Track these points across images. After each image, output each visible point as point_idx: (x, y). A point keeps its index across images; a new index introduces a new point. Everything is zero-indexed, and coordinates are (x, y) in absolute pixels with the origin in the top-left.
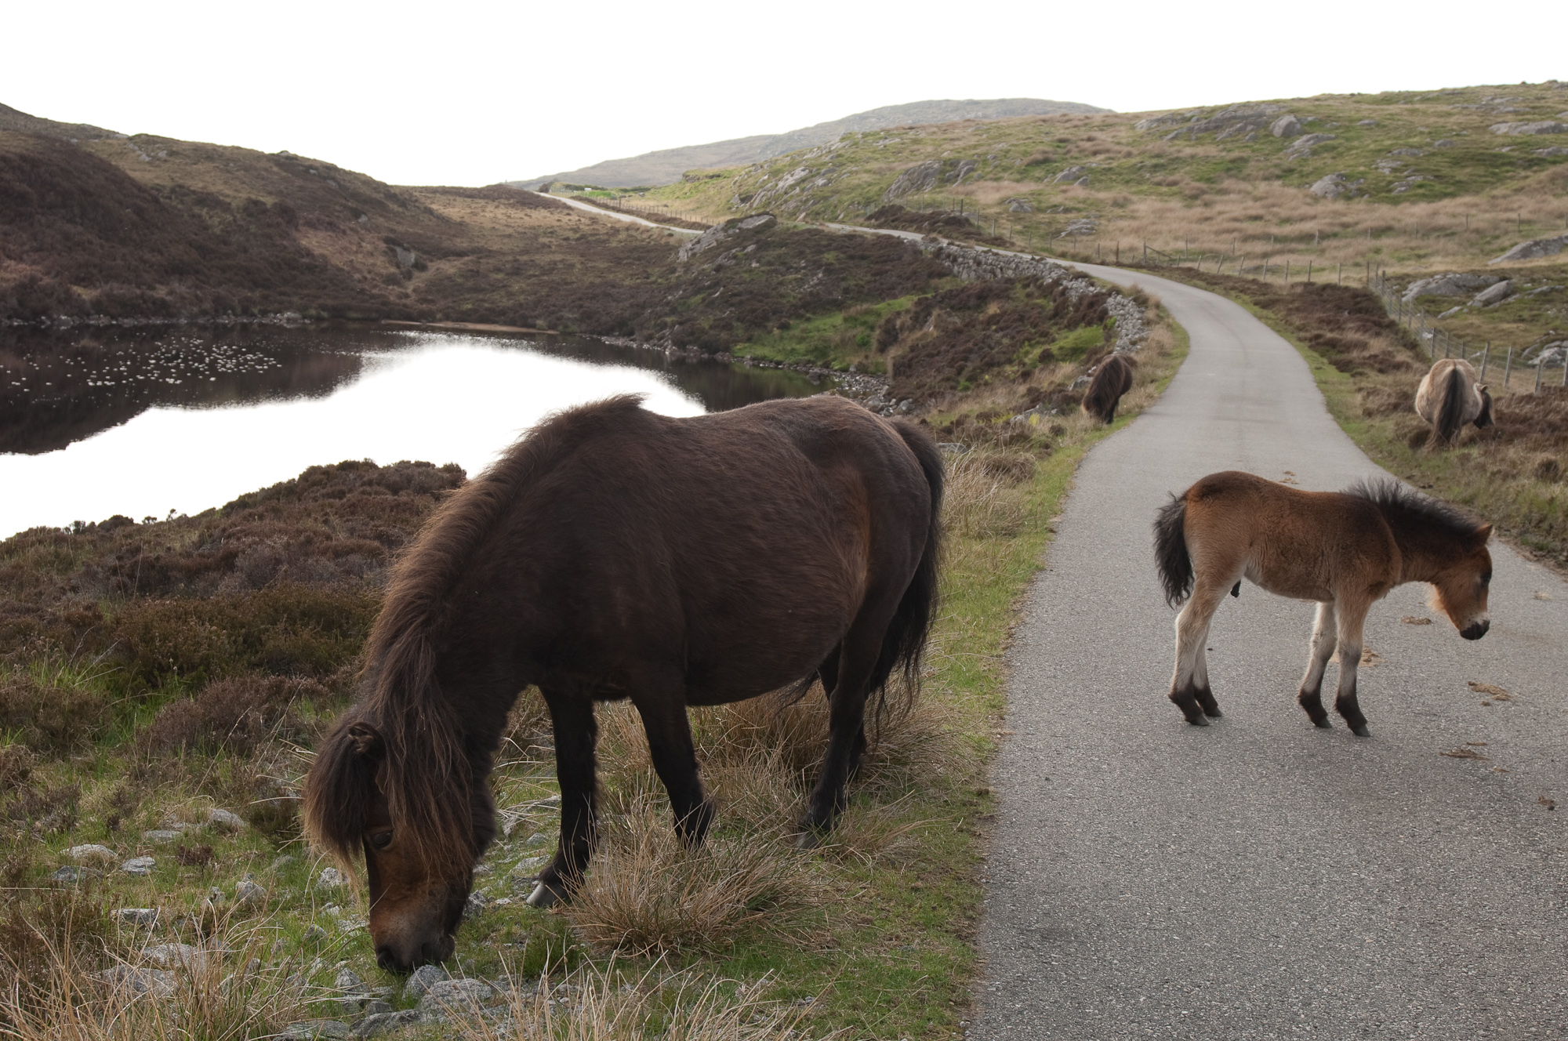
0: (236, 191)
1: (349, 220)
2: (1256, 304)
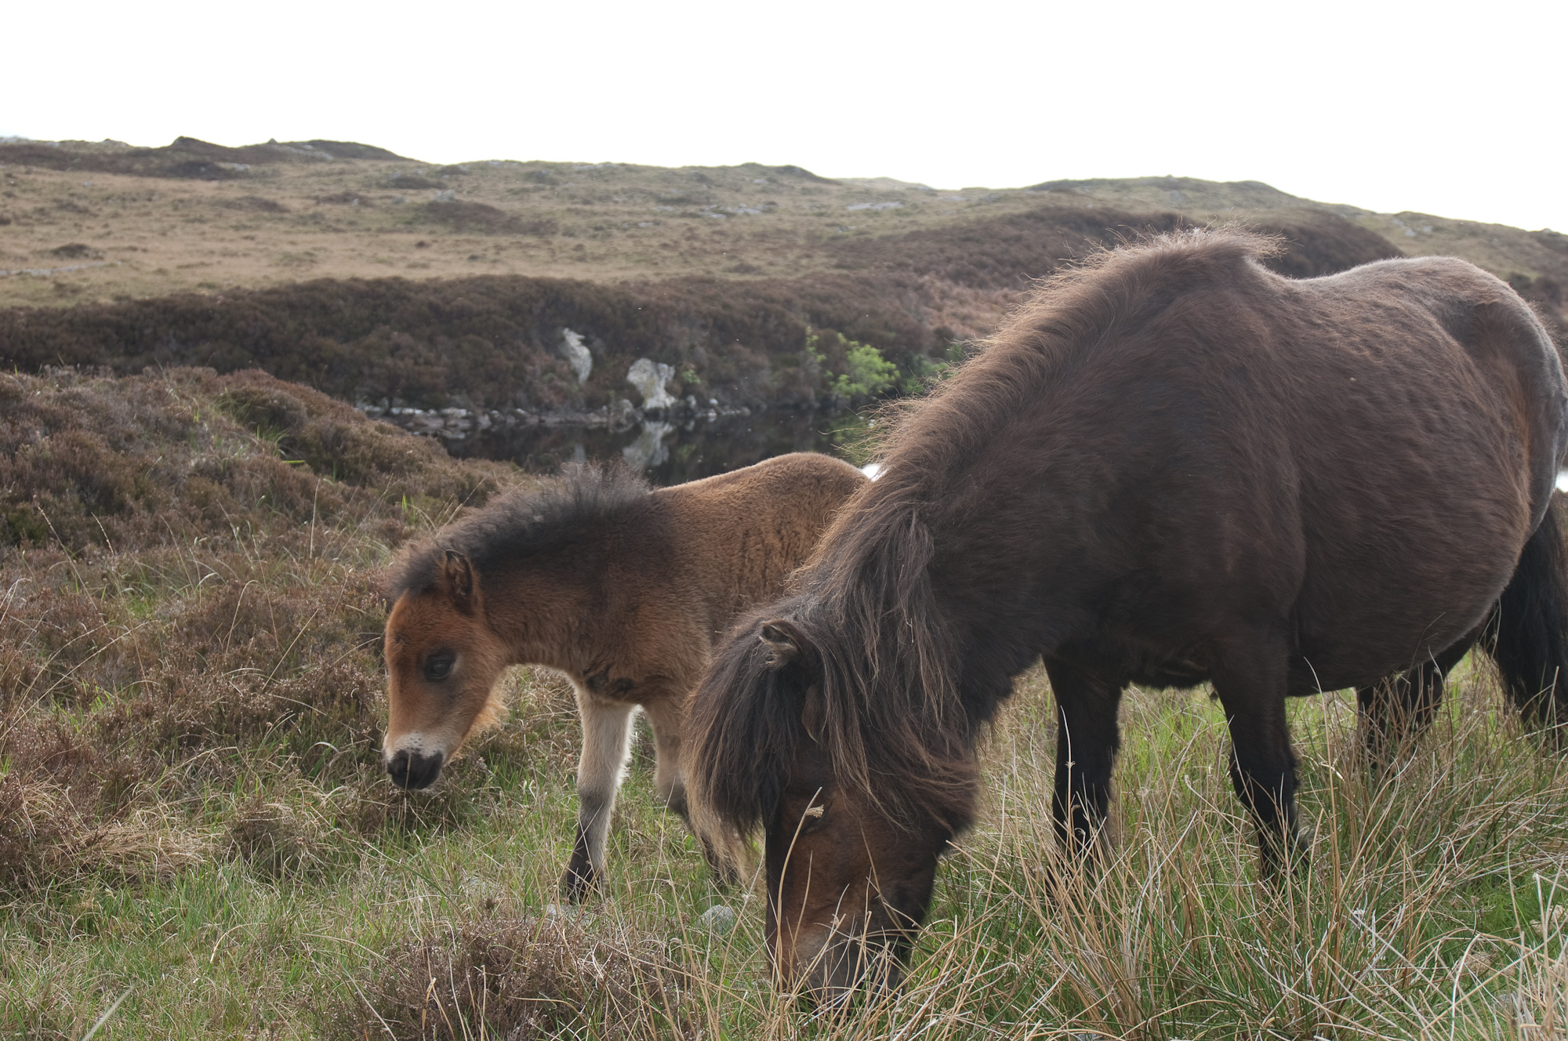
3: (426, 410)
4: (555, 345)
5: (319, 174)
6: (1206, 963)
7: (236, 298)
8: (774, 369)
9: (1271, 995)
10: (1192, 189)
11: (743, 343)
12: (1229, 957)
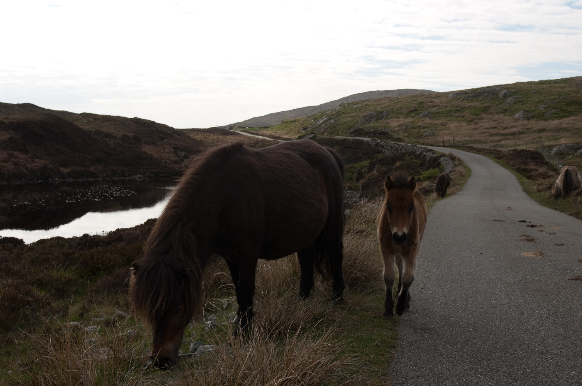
0: (119, 132)
1: (160, 141)
2: (496, 158)
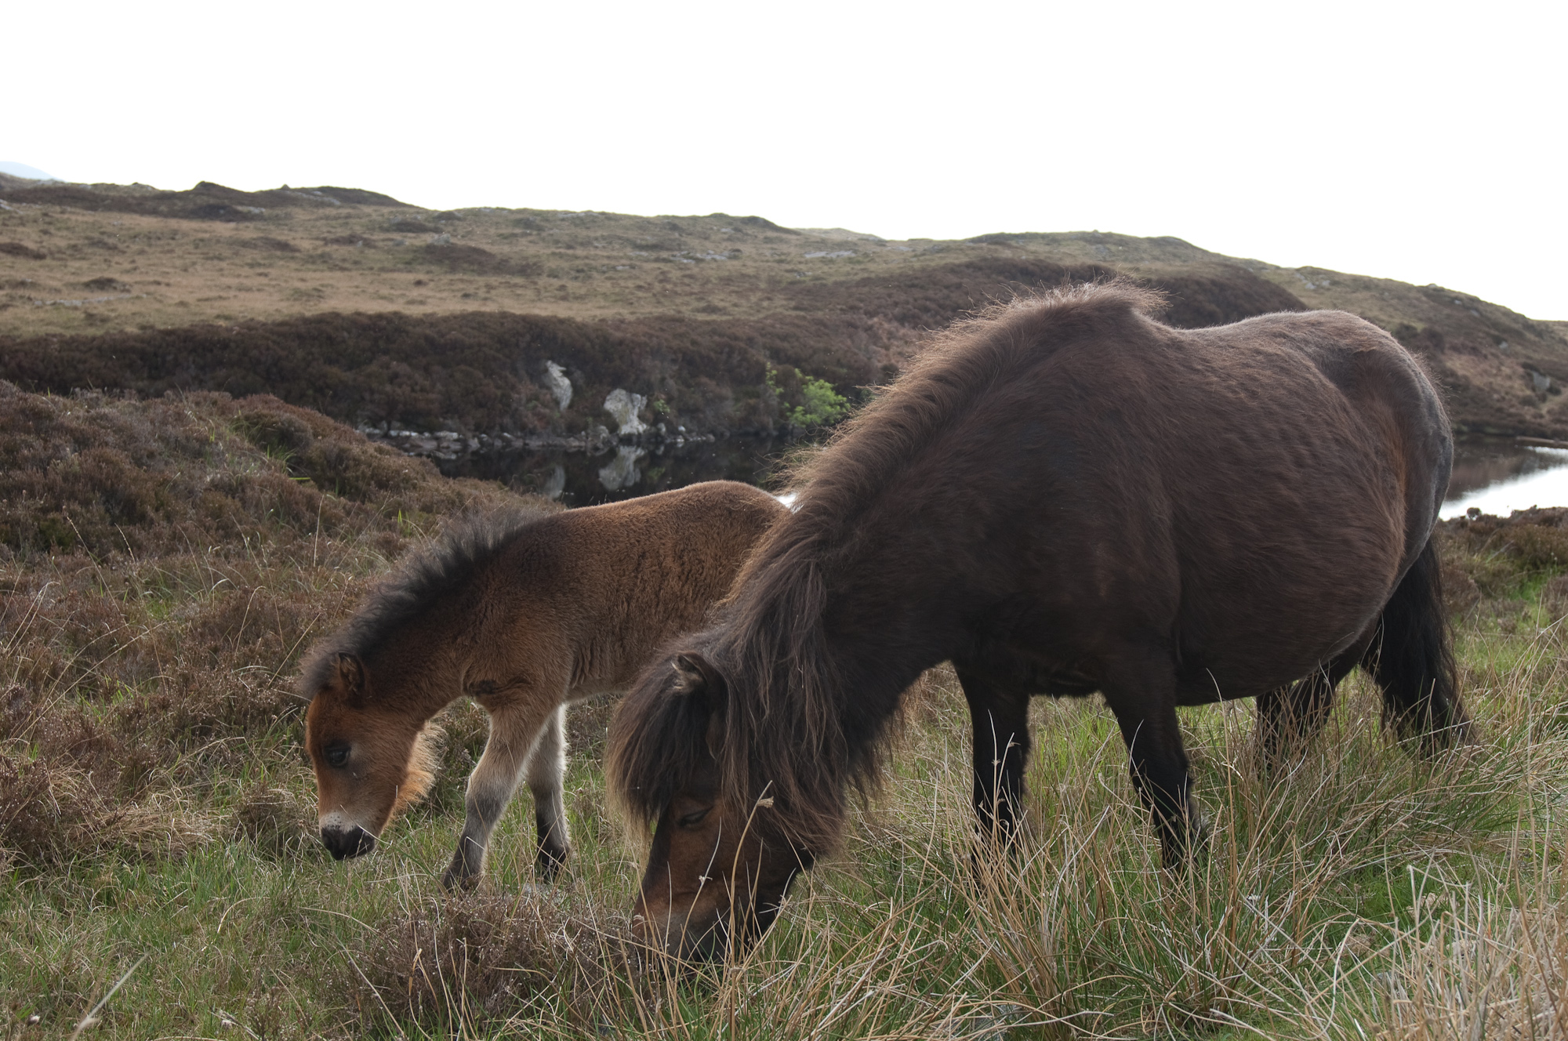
1: (1491, 346)
3: (421, 433)
4: (539, 375)
5: (327, 218)
6: (1116, 943)
7: (250, 329)
8: (737, 400)
9: (1173, 971)
10: (1115, 244)
11: (711, 377)
12: (1137, 937)
